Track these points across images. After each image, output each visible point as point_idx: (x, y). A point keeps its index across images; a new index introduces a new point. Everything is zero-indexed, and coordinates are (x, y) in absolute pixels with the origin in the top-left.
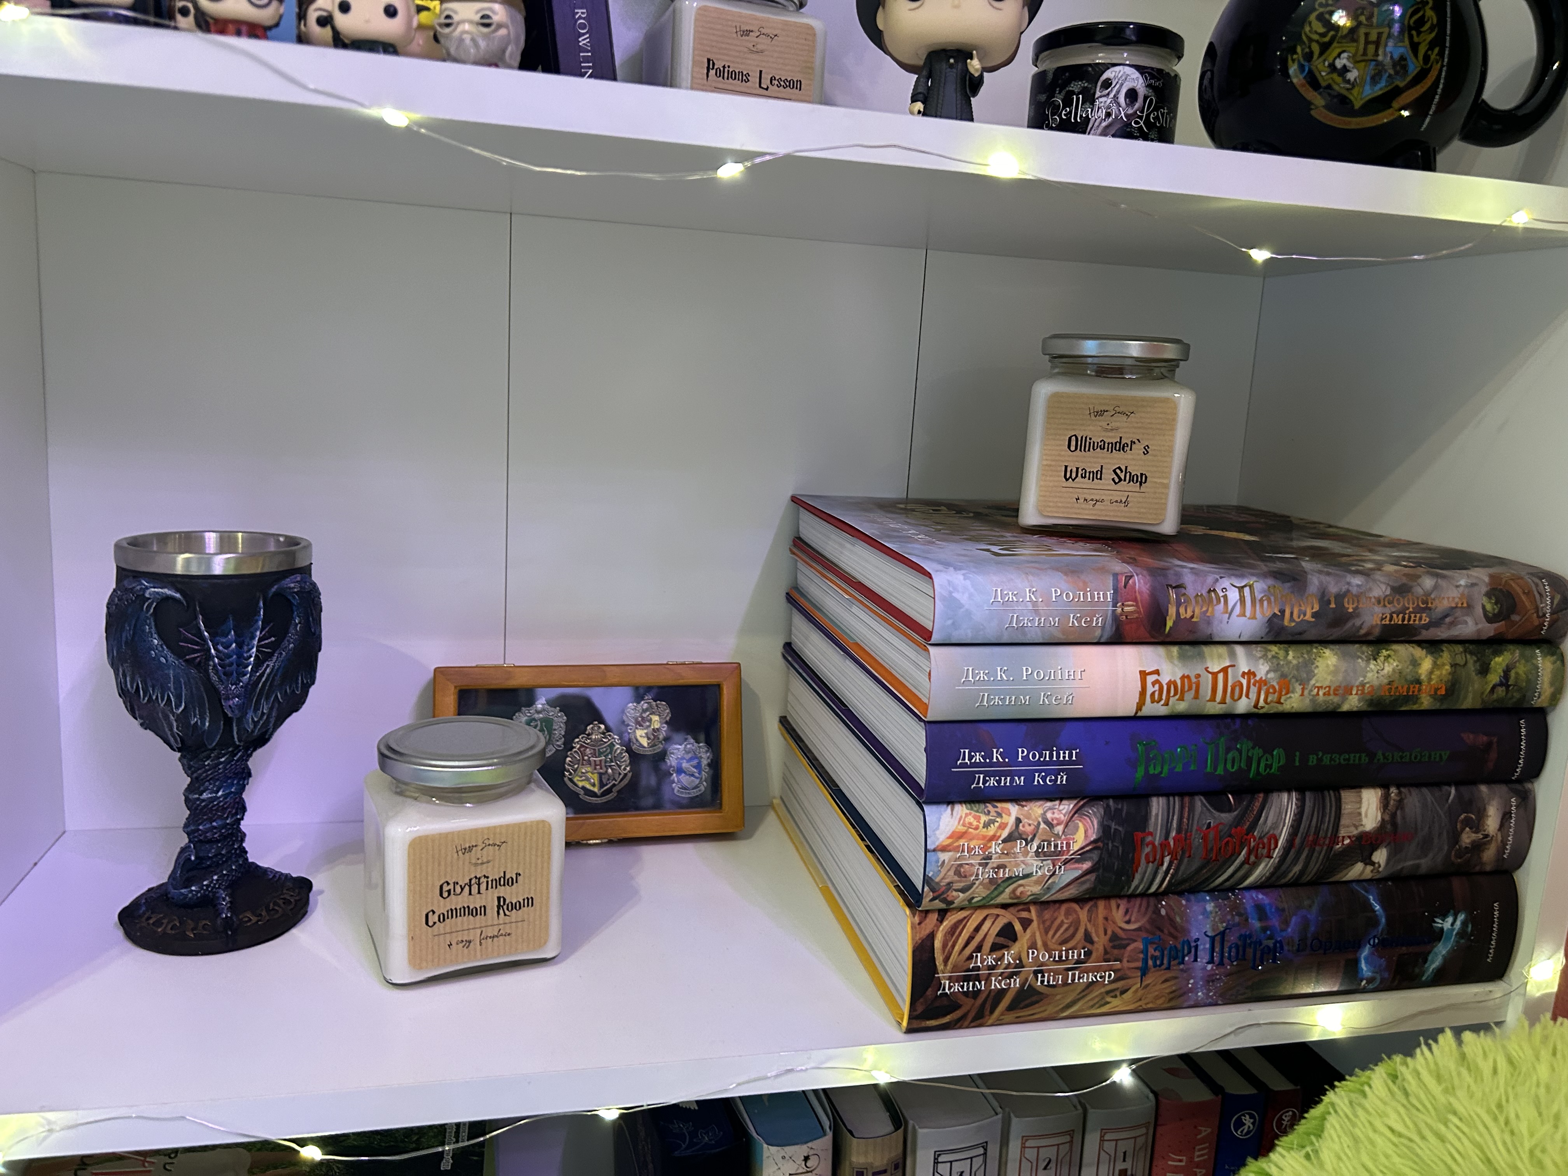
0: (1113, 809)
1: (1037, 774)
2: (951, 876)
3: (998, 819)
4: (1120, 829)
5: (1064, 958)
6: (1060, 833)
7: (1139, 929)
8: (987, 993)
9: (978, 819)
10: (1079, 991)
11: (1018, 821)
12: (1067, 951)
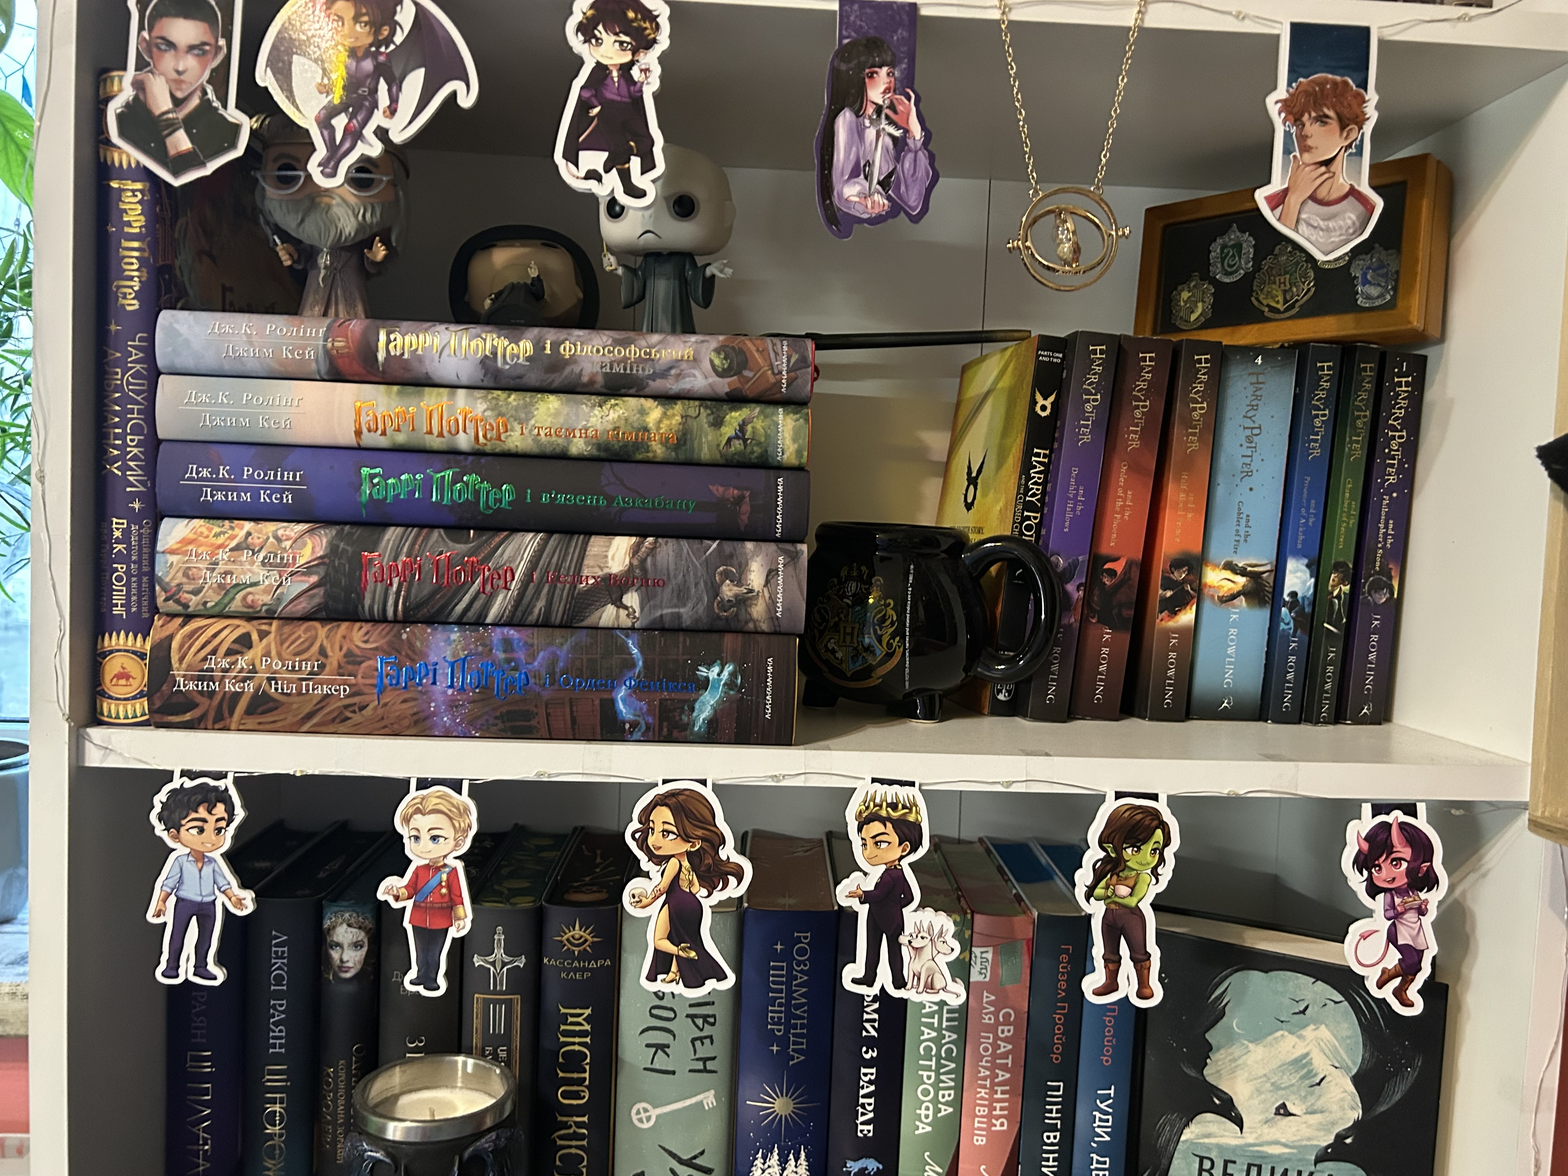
0: (345, 532)
1: (262, 492)
2: (180, 578)
3: (230, 532)
4: (349, 549)
5: (297, 668)
6: (288, 548)
7: (376, 649)
8: (221, 694)
9: (210, 530)
10: (315, 702)
11: (249, 534)
12: (300, 662)
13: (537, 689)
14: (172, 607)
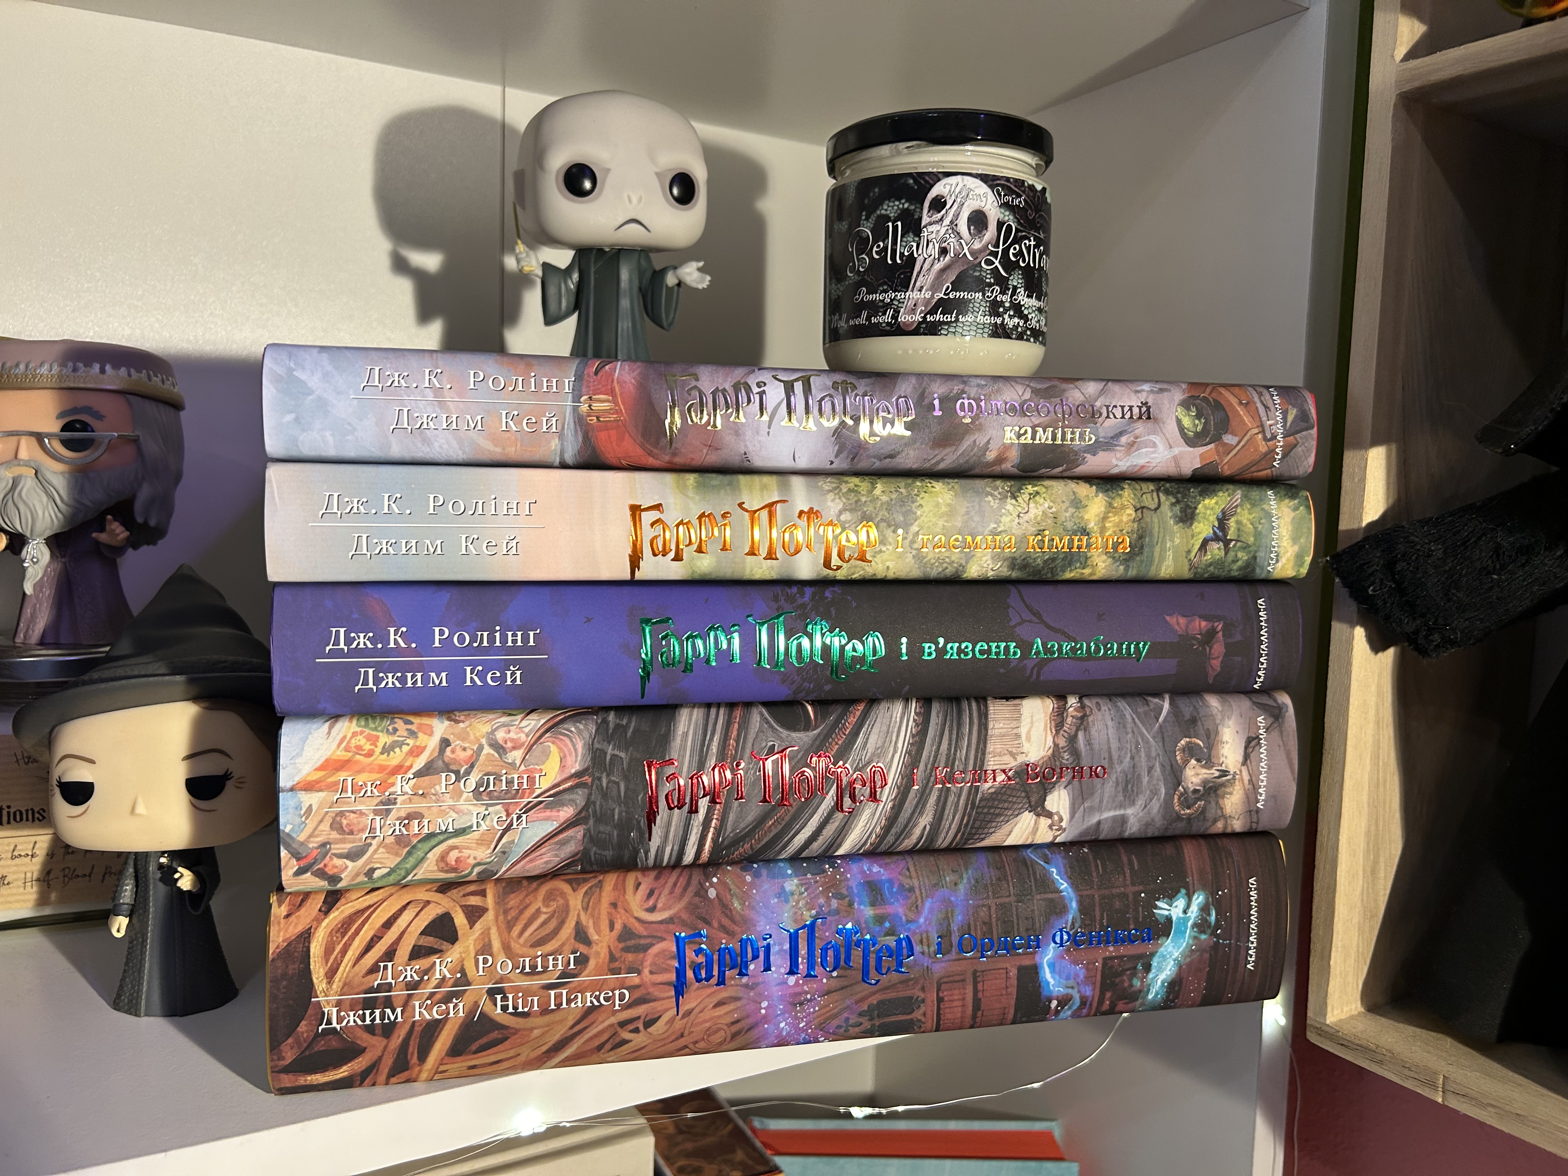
0: (611, 725)
1: (468, 669)
2: (325, 833)
3: (408, 741)
4: (622, 755)
5: (540, 969)
6: (518, 762)
7: (670, 920)
8: (407, 1027)
9: (374, 740)
10: (570, 1023)
11: (445, 743)
12: (545, 957)
13: (926, 961)
14: (310, 881)
